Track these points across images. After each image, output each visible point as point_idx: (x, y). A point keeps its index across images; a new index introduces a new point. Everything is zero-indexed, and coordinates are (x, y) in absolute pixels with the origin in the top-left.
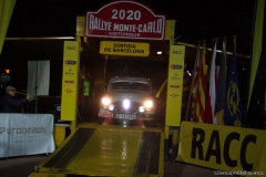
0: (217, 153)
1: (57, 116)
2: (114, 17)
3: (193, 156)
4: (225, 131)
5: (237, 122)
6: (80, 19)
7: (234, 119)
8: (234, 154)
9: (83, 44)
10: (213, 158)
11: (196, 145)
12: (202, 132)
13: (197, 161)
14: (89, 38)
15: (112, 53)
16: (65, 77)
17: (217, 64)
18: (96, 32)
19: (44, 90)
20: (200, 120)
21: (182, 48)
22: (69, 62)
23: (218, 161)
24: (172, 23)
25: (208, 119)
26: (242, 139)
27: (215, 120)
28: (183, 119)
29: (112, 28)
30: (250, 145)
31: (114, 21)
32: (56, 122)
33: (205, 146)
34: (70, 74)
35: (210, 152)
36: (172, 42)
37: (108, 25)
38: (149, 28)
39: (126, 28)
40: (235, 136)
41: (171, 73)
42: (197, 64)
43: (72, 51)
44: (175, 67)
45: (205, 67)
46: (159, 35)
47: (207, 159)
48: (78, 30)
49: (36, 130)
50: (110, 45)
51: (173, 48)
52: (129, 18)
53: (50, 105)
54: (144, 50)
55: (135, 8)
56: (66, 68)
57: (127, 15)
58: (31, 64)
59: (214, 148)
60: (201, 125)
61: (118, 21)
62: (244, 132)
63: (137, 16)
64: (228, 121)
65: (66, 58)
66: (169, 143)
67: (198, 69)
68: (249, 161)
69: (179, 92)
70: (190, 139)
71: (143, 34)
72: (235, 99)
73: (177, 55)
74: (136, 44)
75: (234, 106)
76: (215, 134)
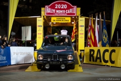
0: (100, 58)
1: (35, 48)
2: (56, 8)
3: (90, 60)
4: (102, 49)
5: (107, 45)
6: (43, 9)
9: (44, 19)
11: (91, 56)
12: (93, 51)
15: (56, 22)
16: (38, 32)
17: (98, 24)
18: (49, 14)
19: (29, 38)
20: (92, 46)
21: (83, 19)
22: (39, 26)
23: (101, 61)
24: (79, 9)
25: (95, 45)
26: (110, 51)
28: (85, 46)
29: (56, 12)
30: (113, 53)
32: (35, 50)
34: (40, 31)
36: (79, 16)
37: (54, 10)
38: (70, 11)
39: (61, 11)
40: (107, 51)
41: (80, 28)
42: (90, 24)
43: (40, 21)
44: (81, 26)
45: (93, 26)
46: (74, 14)
47: (96, 61)
48: (42, 13)
50: (55, 18)
51: (80, 19)
52: (62, 8)
53: (32, 43)
54: (68, 20)
55: (64, 4)
56: (38, 28)
57: (61, 6)
58: (23, 28)
59: (99, 56)
61: (58, 9)
62: (110, 49)
63: (65, 6)
64: (104, 45)
65: (38, 24)
66: (80, 56)
67: (90, 26)
68: (113, 60)
69: (83, 36)
71: (68, 14)
74: (66, 18)
76: (99, 51)
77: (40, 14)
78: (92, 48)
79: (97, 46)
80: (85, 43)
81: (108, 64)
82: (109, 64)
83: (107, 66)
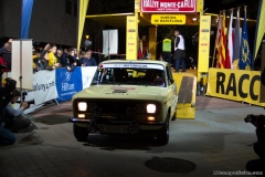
0: (234, 89)
3: (218, 92)
4: (239, 74)
5: (248, 67)
7: (245, 65)
8: (246, 89)
9: (139, 18)
10: (231, 92)
11: (220, 84)
12: (223, 75)
13: (220, 95)
14: (144, 14)
15: (160, 23)
16: (128, 41)
17: (233, 26)
18: (148, 9)
19: (114, 50)
20: (222, 66)
21: (208, 17)
22: (130, 31)
23: (235, 95)
25: (227, 65)
26: (251, 78)
27: (232, 66)
28: (210, 66)
29: (159, 5)
30: (257, 82)
33: (226, 84)
34: (132, 39)
35: (229, 88)
36: (201, 13)
37: (157, 3)
38: (185, 4)
39: (169, 5)
40: (246, 76)
41: (202, 35)
42: (219, 27)
43: (132, 23)
44: (204, 31)
45: (226, 30)
46: (192, 9)
47: (227, 93)
48: (136, 7)
50: (158, 17)
51: (202, 17)
54: (182, 20)
56: (128, 35)
58: (105, 32)
59: (232, 85)
62: (252, 74)
64: (242, 66)
65: (128, 28)
66: (200, 84)
67: (220, 31)
68: (255, 93)
69: (207, 48)
70: (215, 80)
71: (181, 9)
72: (246, 51)
74: (177, 16)
75: (246, 56)
76: (232, 76)
77: (132, 10)
78: (223, 70)
79: (229, 67)
80: (211, 60)
81: (246, 100)
82: (248, 100)
83: (245, 103)
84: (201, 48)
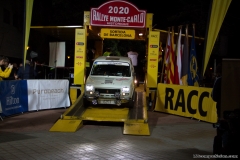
0: (182, 105)
1: (71, 81)
2: (110, 12)
3: (166, 107)
4: (187, 90)
5: (196, 83)
6: (86, 14)
7: (194, 81)
8: (195, 105)
9: (88, 31)
10: (180, 108)
11: (168, 99)
12: (172, 91)
13: (169, 111)
14: (92, 27)
15: (109, 37)
16: (76, 54)
17: (182, 43)
18: (97, 22)
19: (61, 62)
20: (171, 82)
21: (157, 33)
22: (79, 44)
23: (184, 110)
24: (150, 16)
25: (176, 81)
26: (199, 94)
27: (181, 82)
29: (109, 19)
30: (205, 99)
31: (110, 15)
32: (70, 85)
33: (174, 100)
34: (80, 51)
35: (178, 104)
36: (150, 29)
37: (106, 17)
38: (135, 19)
39: (119, 19)
40: (194, 93)
41: (150, 50)
42: (168, 44)
43: (81, 36)
44: (153, 46)
45: (174, 46)
46: (142, 24)
47: (176, 109)
48: (85, 21)
49: (57, 91)
50: (108, 31)
51: (151, 33)
52: (121, 12)
53: (66, 73)
54: (131, 35)
55: (124, 5)
56: (77, 48)
57: (119, 10)
58: (51, 44)
59: (181, 101)
60: (171, 86)
61: (113, 15)
62: (201, 90)
63: (126, 10)
64: (190, 83)
65: (77, 41)
66: (149, 99)
67: (169, 47)
68: (204, 110)
69: (156, 64)
70: (164, 96)
71: (131, 24)
72: (194, 68)
73: (154, 38)
74: (126, 31)
75: (194, 72)
76: (181, 92)
79: (178, 83)
81: (195, 116)
82: (197, 116)
83: (194, 119)
84: (150, 63)
